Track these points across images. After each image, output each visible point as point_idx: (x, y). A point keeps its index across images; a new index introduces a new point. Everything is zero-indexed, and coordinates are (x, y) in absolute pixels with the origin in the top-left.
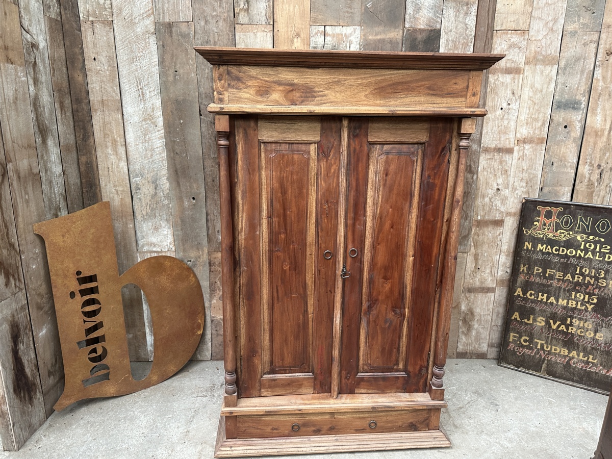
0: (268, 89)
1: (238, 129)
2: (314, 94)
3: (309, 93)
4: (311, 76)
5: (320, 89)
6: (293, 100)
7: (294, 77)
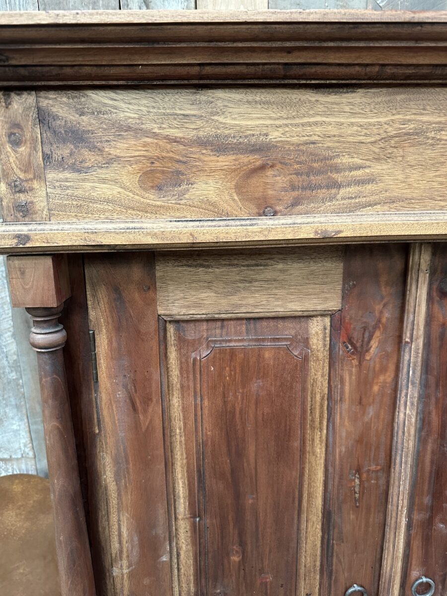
0: (182, 168)
1: (94, 289)
2: (335, 176)
3: (319, 172)
4: (327, 116)
5: (357, 161)
6: (265, 198)
7: (269, 122)
